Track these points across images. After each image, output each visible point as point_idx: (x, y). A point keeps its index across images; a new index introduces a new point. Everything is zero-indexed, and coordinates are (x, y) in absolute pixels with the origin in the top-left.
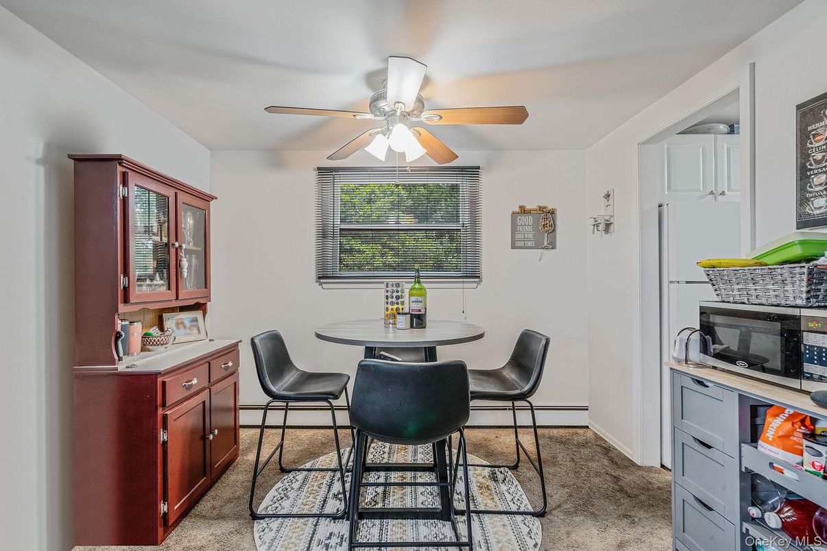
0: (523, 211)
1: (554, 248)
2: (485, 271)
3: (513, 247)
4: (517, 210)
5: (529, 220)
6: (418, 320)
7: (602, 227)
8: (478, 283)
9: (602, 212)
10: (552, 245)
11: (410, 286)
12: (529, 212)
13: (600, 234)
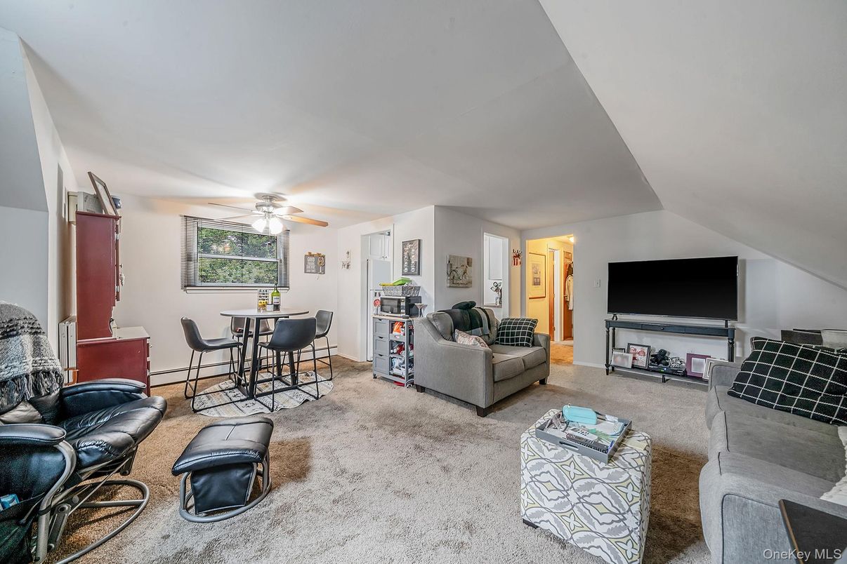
0: (310, 255)
1: (324, 273)
2: (291, 282)
3: (305, 272)
4: (308, 254)
5: (313, 259)
6: (277, 307)
7: (346, 266)
8: (288, 290)
9: (345, 259)
10: (324, 272)
11: (272, 291)
12: (313, 256)
13: (345, 269)
